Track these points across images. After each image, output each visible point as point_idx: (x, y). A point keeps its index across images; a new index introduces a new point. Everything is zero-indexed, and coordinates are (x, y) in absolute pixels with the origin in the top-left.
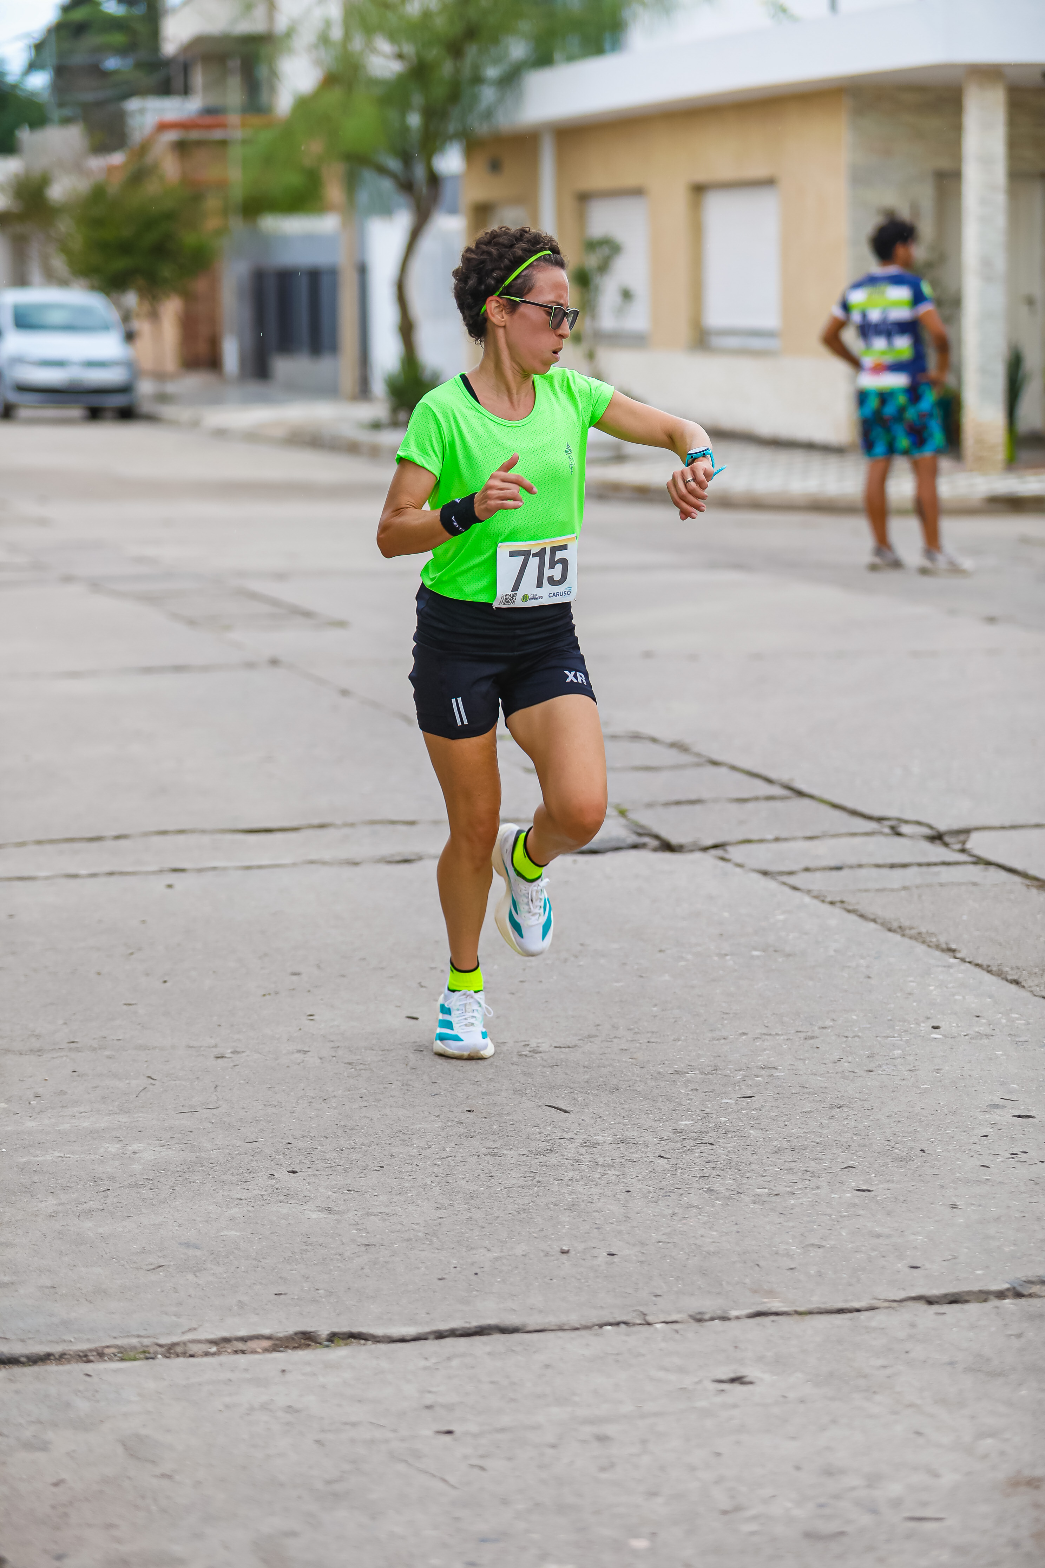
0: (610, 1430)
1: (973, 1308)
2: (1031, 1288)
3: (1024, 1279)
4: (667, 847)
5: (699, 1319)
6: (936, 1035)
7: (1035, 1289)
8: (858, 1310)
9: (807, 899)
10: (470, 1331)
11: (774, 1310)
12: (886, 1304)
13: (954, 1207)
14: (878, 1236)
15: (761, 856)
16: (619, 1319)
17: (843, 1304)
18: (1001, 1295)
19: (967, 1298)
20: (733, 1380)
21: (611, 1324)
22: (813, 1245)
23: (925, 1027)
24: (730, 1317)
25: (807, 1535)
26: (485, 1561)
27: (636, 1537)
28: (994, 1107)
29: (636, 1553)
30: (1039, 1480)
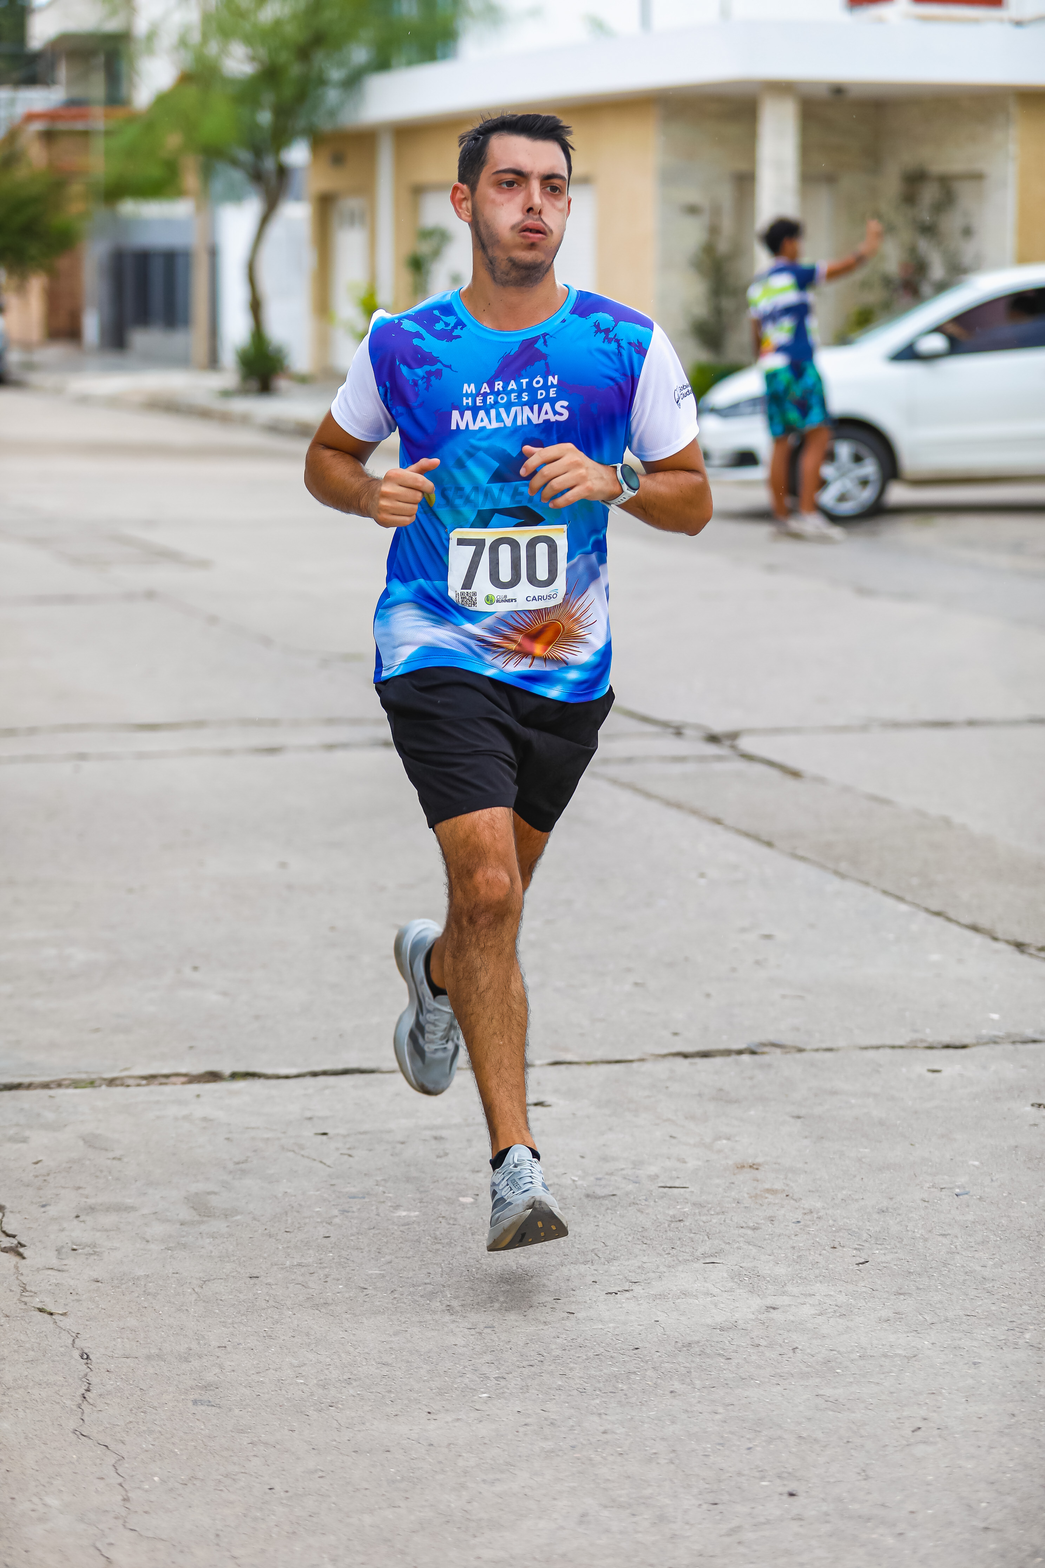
0: (444, 1133)
1: (718, 1061)
2: (763, 1048)
3: (758, 1042)
6: (702, 881)
7: (766, 1049)
8: (630, 1061)
9: (602, 783)
10: (340, 1072)
11: (568, 1060)
12: (653, 1058)
13: (708, 995)
14: (649, 1014)
17: (620, 1057)
18: (740, 1052)
19: (714, 1055)
22: (598, 1020)
23: (693, 875)
25: (588, 1196)
26: (355, 1209)
27: (464, 1196)
28: (743, 930)
29: (463, 1206)
30: (759, 1165)
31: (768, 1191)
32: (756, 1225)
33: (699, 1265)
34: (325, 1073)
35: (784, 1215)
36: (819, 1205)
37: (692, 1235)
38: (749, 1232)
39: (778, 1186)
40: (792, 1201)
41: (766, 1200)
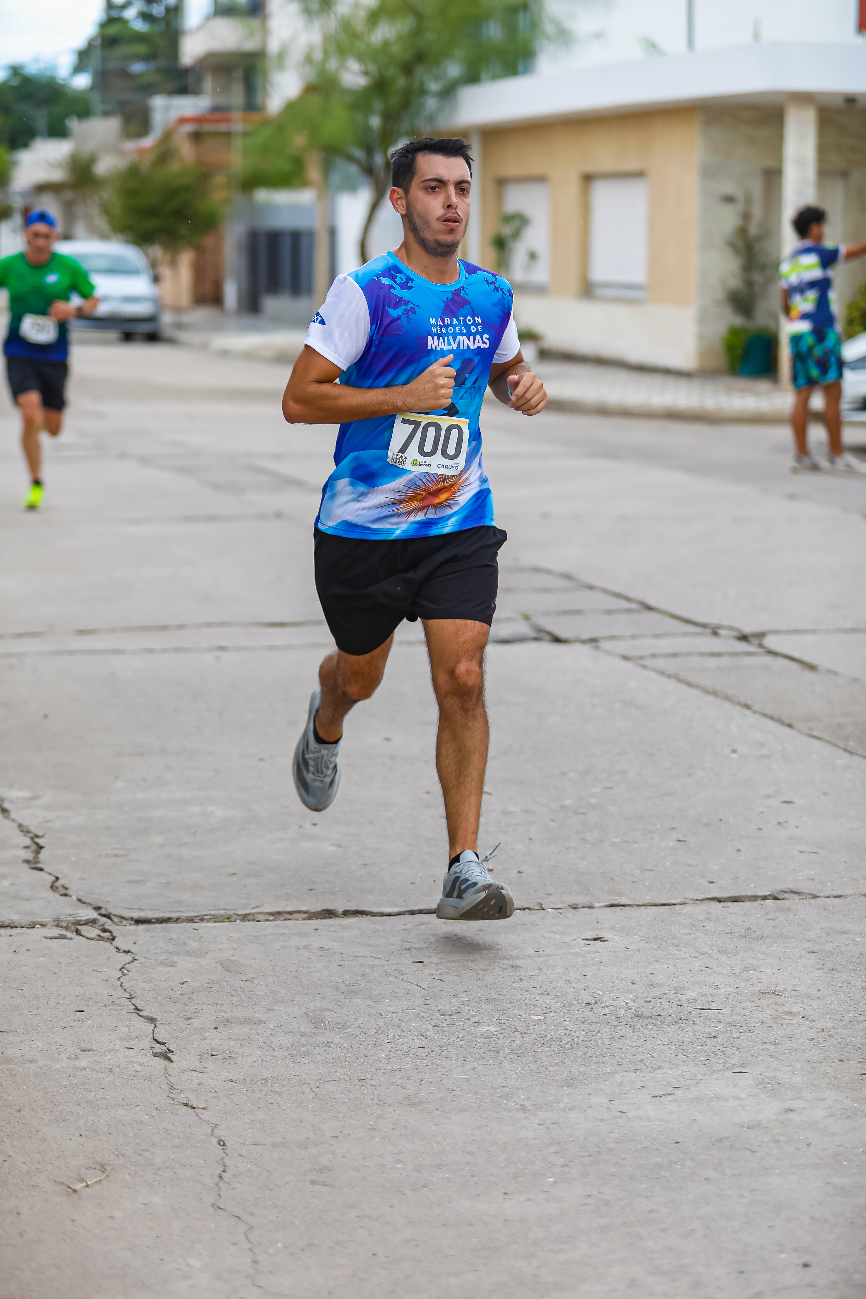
0: (519, 962)
1: (747, 905)
2: (784, 895)
3: (780, 890)
4: (557, 640)
5: (575, 907)
6: (734, 756)
7: (786, 896)
8: (674, 905)
9: (652, 674)
10: (431, 911)
11: (622, 903)
12: (692, 902)
13: (739, 850)
14: (690, 865)
15: (623, 647)
16: (524, 906)
17: (666, 901)
18: (765, 898)
19: (743, 900)
20: (595, 939)
21: (520, 909)
22: (648, 870)
23: (727, 751)
24: (595, 907)
25: (638, 1016)
26: (445, 1025)
27: (535, 1015)
28: (768, 796)
29: (535, 1023)
30: (780, 991)
31: (787, 1013)
32: (777, 1041)
33: (729, 1074)
34: (421, 912)
35: (801, 1034)
36: (829, 1025)
37: (724, 1049)
38: (772, 1047)
39: (796, 1009)
40: (807, 1022)
41: (786, 1021)
